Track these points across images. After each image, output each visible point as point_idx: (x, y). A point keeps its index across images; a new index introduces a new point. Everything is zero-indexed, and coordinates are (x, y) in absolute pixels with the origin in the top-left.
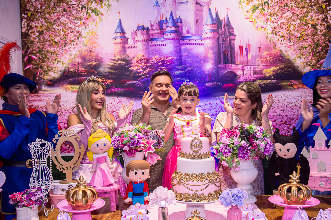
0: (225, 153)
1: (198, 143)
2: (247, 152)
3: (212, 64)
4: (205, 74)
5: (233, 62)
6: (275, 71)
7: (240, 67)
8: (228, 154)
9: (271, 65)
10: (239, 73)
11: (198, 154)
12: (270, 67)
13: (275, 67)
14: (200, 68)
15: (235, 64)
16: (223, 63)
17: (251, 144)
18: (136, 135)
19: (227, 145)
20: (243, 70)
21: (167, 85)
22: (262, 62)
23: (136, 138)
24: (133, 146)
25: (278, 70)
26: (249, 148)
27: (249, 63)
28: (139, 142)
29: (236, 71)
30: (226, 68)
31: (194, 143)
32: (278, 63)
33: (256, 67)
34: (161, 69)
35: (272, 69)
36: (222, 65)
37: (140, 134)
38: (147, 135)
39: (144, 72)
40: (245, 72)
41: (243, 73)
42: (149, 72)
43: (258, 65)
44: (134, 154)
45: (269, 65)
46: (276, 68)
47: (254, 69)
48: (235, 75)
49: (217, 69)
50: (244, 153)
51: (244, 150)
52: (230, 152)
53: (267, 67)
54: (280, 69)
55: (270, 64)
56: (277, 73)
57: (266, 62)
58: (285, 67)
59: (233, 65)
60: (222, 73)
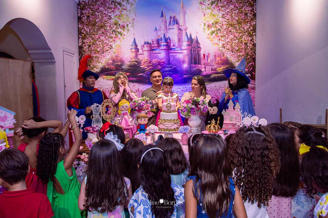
0: (185, 111)
1: (170, 105)
2: (194, 111)
3: (187, 64)
4: (183, 70)
5: (199, 63)
6: (223, 69)
7: (203, 66)
8: (186, 112)
9: (222, 66)
10: (203, 70)
11: (170, 110)
12: (221, 67)
13: (224, 67)
14: (180, 66)
15: (201, 65)
16: (194, 64)
17: (197, 107)
18: (142, 102)
19: (186, 108)
20: (205, 68)
21: (159, 76)
22: (216, 63)
23: (142, 104)
24: (140, 108)
25: (225, 69)
26: (196, 109)
27: (208, 64)
28: (143, 106)
29: (201, 69)
30: (195, 67)
31: (168, 105)
32: (225, 65)
33: (213, 66)
34: (158, 67)
35: (222, 68)
36: (193, 65)
37: (143, 102)
38: (147, 102)
39: (148, 69)
40: (206, 70)
41: (205, 70)
42: (151, 68)
43: (214, 66)
44: (141, 111)
45: (220, 66)
46: (224, 68)
47: (212, 67)
48: (201, 71)
49: (191, 67)
50: (193, 112)
51: (193, 110)
52: (187, 111)
53: (219, 67)
54: (226, 68)
55: (221, 65)
56: (224, 70)
57: (218, 64)
58: (229, 67)
59: (199, 65)
60: (193, 70)
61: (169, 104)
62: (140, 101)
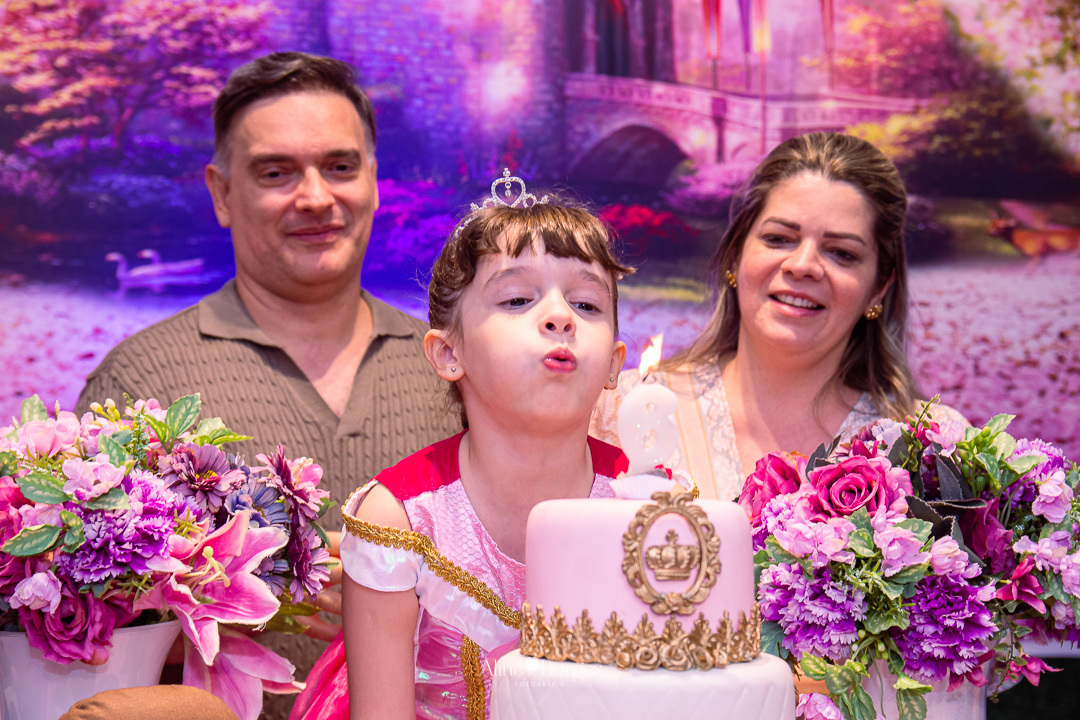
0: (810, 629)
1: (687, 538)
2: (973, 624)
3: (530, 71)
4: (477, 136)
5: (658, 66)
6: (912, 138)
7: (701, 101)
8: (835, 637)
9: (891, 103)
10: (697, 138)
11: (688, 626)
12: (883, 115)
13: (915, 111)
14: (447, 91)
15: (670, 79)
16: (599, 71)
17: (998, 563)
18: (127, 484)
19: (831, 572)
20: (719, 121)
22: (837, 76)
23: (128, 506)
24: (96, 578)
25: (928, 136)
26: (987, 593)
27: (756, 79)
28: (149, 541)
29: (674, 130)
30: (612, 107)
31: (656, 536)
32: (931, 93)
33: (801, 106)
34: (187, 80)
35: (896, 125)
36: (588, 84)
37: (148, 477)
38: (208, 491)
39: (65, 96)
40: (733, 139)
41: (721, 142)
42: (96, 96)
43: (813, 98)
44: (102, 640)
45: (876, 103)
46: (917, 124)
47: (788, 115)
48: (669, 154)
49: (560, 107)
50: (950, 633)
51: (952, 607)
52: (848, 624)
53: (864, 115)
54: (944, 127)
55: (880, 93)
56: (922, 155)
57: (859, 78)
58: (971, 115)
59: (659, 88)
60: (587, 135)
61: (672, 521)
62: (105, 472)
